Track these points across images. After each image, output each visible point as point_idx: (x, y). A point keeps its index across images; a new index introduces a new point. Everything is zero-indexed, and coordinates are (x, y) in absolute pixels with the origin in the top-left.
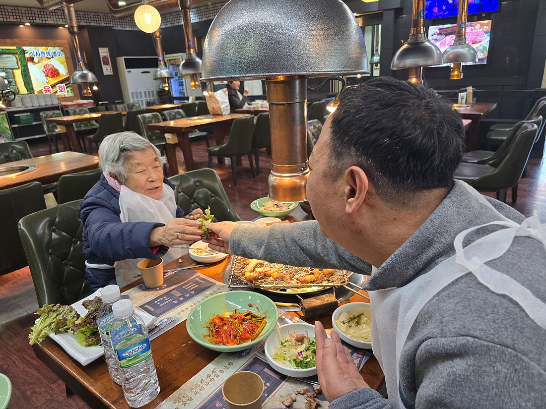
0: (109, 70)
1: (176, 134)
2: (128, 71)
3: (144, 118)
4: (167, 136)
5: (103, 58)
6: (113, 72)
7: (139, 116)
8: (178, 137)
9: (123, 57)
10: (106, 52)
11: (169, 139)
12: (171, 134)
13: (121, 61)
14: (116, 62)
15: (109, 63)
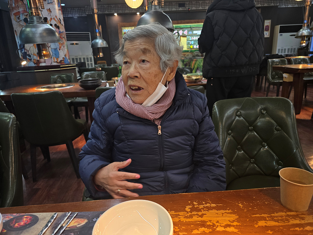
0: (268, 34)
1: (293, 75)
2: (280, 35)
3: (273, 62)
4: (285, 75)
5: (266, 26)
6: (270, 36)
7: (270, 60)
8: (294, 77)
9: (279, 26)
10: (269, 23)
11: (285, 78)
12: (288, 74)
13: (278, 28)
14: (274, 28)
15: (269, 29)
